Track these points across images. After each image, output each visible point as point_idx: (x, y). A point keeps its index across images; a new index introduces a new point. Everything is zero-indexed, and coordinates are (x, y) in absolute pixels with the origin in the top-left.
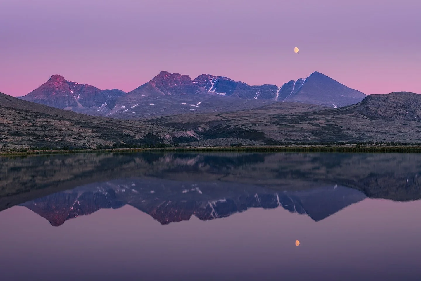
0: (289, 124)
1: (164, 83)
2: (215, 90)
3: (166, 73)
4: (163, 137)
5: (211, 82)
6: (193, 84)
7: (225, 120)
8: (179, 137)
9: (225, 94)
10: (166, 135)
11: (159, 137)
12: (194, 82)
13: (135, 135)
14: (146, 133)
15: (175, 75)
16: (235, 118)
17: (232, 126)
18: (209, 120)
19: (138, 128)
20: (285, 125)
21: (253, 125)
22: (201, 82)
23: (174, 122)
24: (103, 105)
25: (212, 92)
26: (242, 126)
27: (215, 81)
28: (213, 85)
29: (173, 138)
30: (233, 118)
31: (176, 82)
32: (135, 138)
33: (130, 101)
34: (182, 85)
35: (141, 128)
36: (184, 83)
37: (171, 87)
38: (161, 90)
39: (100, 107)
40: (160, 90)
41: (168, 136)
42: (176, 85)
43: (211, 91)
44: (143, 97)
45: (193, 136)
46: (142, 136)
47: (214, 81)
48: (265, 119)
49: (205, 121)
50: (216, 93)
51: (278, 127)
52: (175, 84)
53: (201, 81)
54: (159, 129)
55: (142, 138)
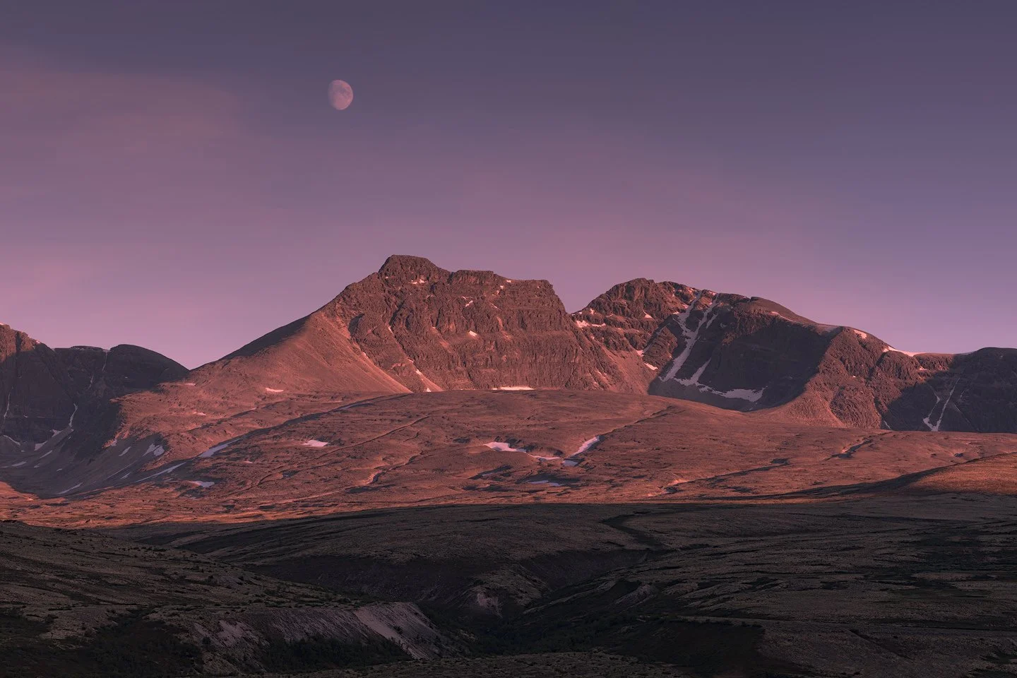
0: (968, 579)
1: (402, 325)
2: (701, 370)
3: (419, 265)
4: (204, 633)
5: (684, 327)
6: (575, 331)
7: (644, 547)
8: (299, 637)
9: (759, 395)
10: (223, 623)
11: (182, 636)
12: (581, 324)
13: (51, 619)
14: (122, 610)
15: (473, 279)
16: (702, 541)
17: (646, 588)
18: (547, 548)
19: (97, 577)
20: (941, 585)
21: (760, 581)
22: (622, 325)
23: (343, 552)
24: (56, 432)
25: (686, 382)
26: (702, 586)
27: (704, 320)
28: (690, 343)
29: (264, 643)
30: (694, 541)
31: (474, 318)
32: (45, 636)
33: (195, 419)
34: (509, 337)
35: (119, 577)
36: (523, 325)
37: (445, 344)
38: (385, 364)
39: (38, 446)
40: (379, 363)
41: (232, 632)
42: (472, 334)
43: (678, 375)
44: (272, 396)
45: (389, 634)
46: (90, 626)
47: (701, 323)
48: (854, 548)
49: (519, 555)
50: (706, 388)
51: (891, 596)
52: (468, 329)
53: (621, 319)
54: (214, 591)
55: (87, 635)
